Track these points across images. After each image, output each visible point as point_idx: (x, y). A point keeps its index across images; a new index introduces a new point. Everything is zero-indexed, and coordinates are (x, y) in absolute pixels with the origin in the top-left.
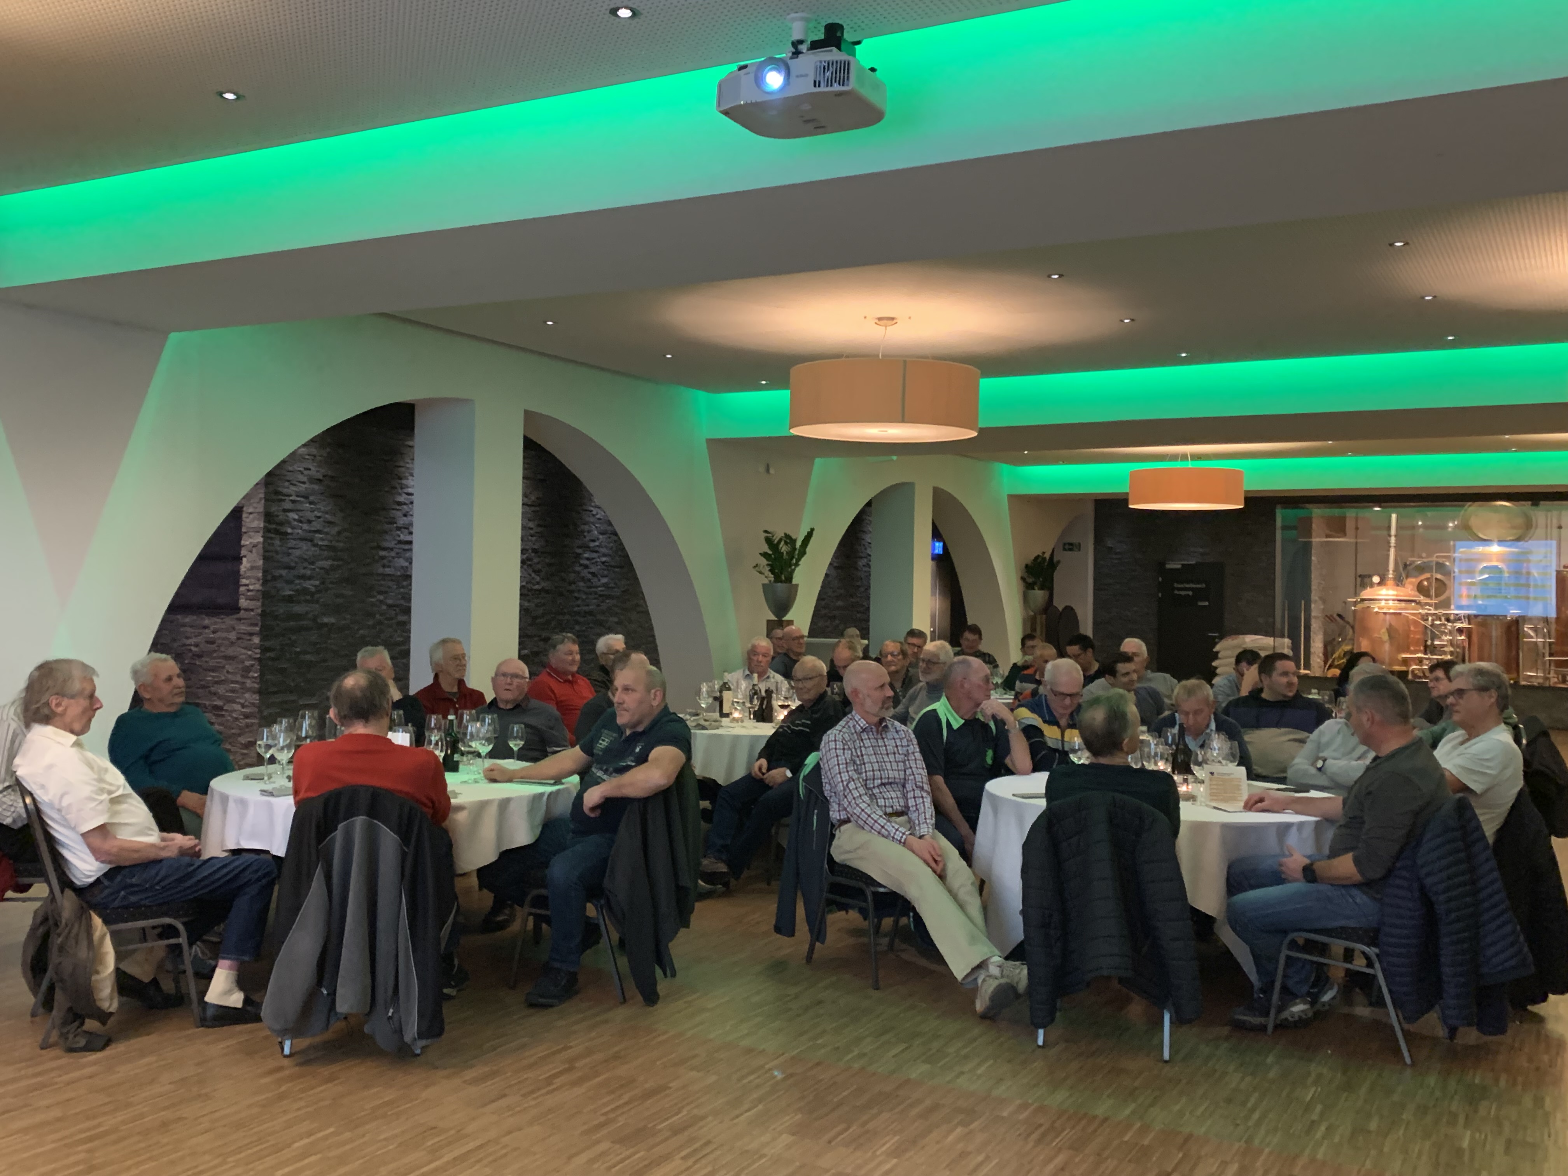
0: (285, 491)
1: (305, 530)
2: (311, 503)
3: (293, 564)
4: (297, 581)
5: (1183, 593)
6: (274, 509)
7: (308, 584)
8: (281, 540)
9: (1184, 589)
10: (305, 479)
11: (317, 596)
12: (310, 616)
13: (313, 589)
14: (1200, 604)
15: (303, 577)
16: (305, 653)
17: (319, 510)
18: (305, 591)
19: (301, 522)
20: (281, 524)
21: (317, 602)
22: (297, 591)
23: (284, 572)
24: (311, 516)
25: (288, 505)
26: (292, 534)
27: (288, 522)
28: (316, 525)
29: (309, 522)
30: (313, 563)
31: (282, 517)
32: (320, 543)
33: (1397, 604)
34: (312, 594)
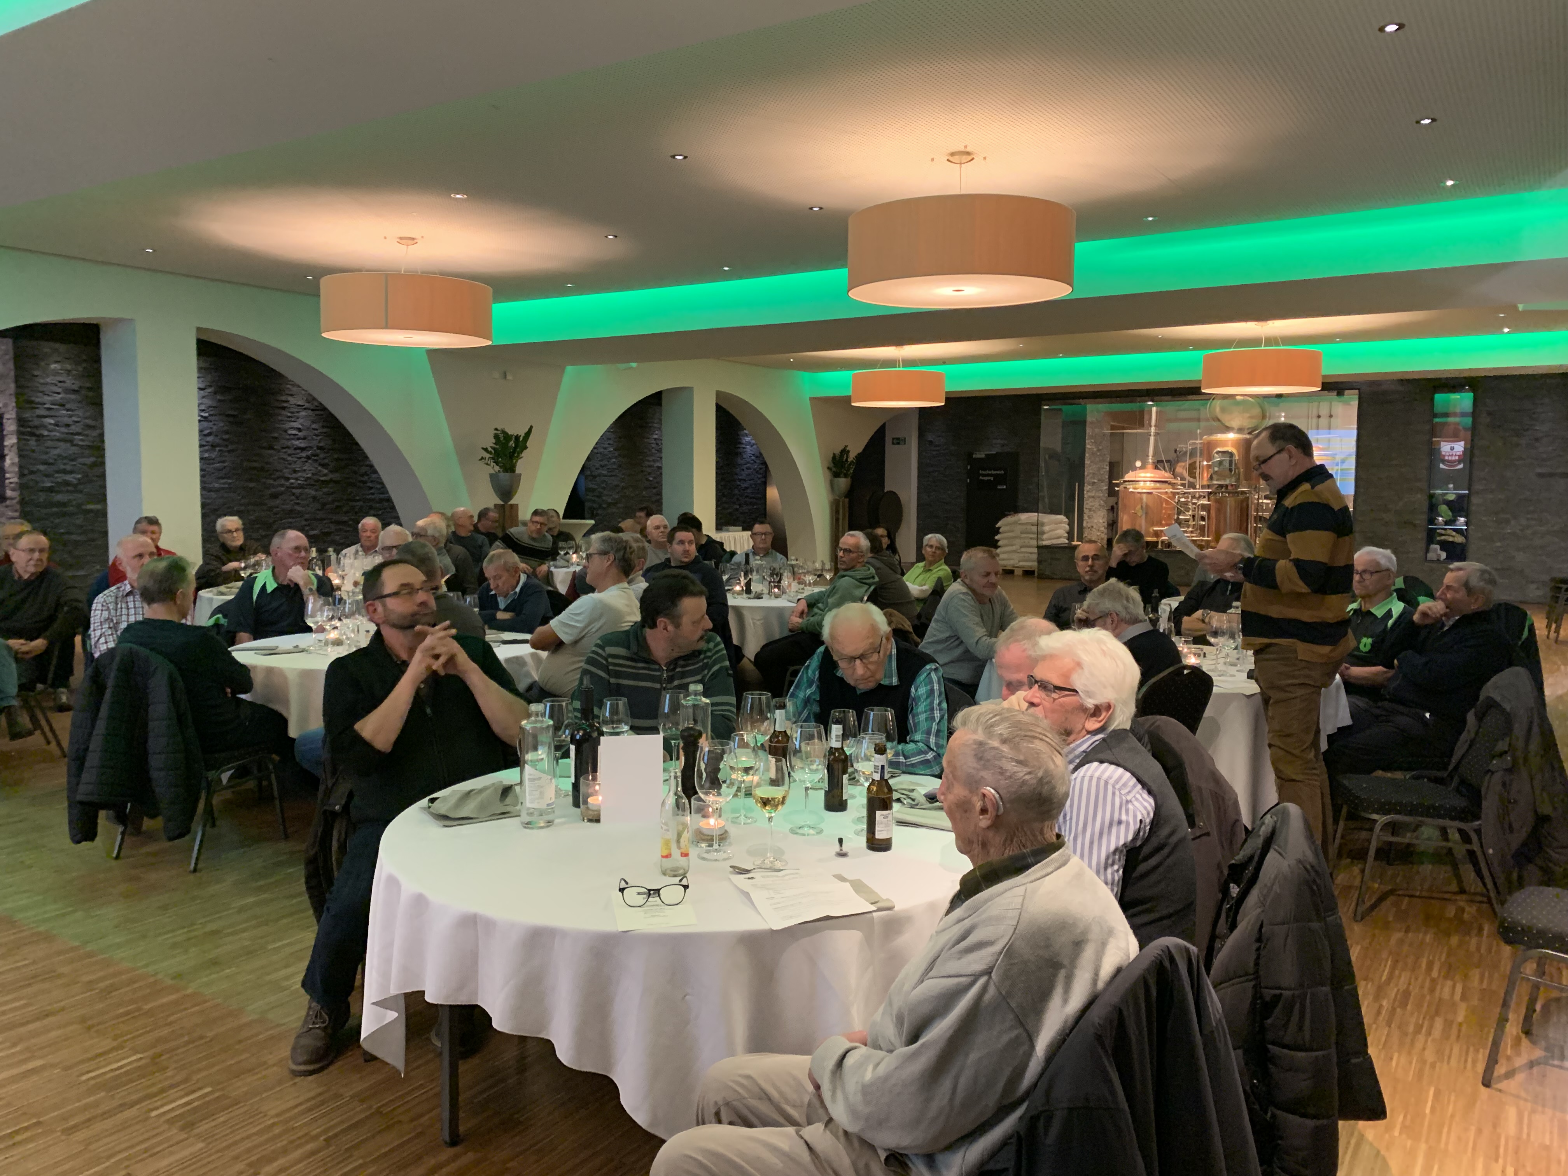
0: (38, 400)
1: (63, 433)
2: (68, 410)
3: (51, 461)
4: (57, 475)
5: (986, 478)
6: (27, 415)
7: (69, 478)
8: (37, 441)
9: (987, 475)
10: (59, 390)
11: (81, 487)
12: (74, 503)
13: (75, 482)
14: (999, 487)
15: (65, 472)
16: (70, 533)
17: (78, 416)
18: (67, 483)
19: (57, 426)
20: (36, 427)
21: (81, 492)
22: (58, 483)
23: (42, 467)
24: (67, 420)
25: (42, 412)
26: (47, 436)
27: (44, 427)
28: (74, 428)
29: (68, 426)
30: (72, 460)
31: (36, 422)
32: (81, 443)
33: (1153, 484)
34: (75, 486)
